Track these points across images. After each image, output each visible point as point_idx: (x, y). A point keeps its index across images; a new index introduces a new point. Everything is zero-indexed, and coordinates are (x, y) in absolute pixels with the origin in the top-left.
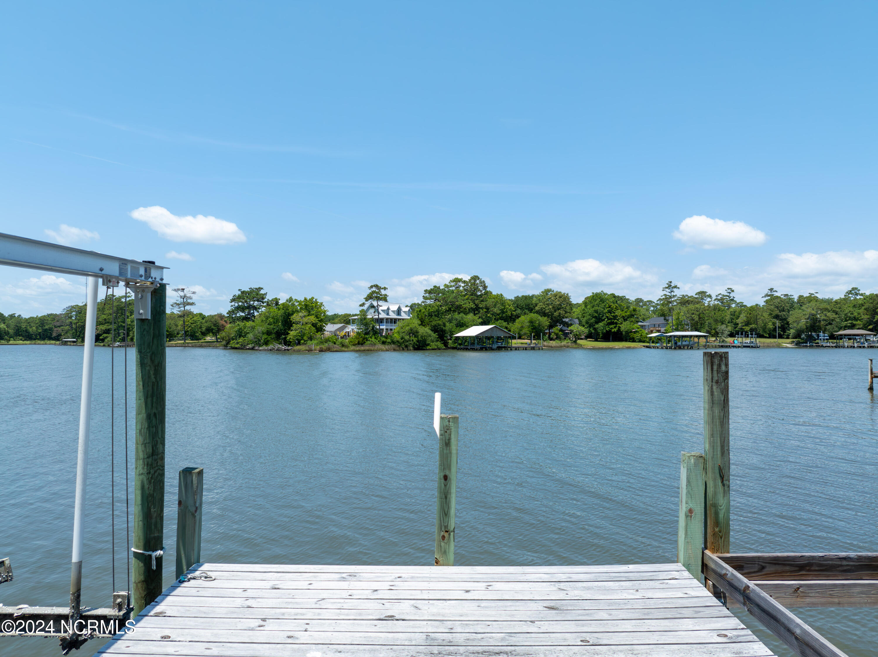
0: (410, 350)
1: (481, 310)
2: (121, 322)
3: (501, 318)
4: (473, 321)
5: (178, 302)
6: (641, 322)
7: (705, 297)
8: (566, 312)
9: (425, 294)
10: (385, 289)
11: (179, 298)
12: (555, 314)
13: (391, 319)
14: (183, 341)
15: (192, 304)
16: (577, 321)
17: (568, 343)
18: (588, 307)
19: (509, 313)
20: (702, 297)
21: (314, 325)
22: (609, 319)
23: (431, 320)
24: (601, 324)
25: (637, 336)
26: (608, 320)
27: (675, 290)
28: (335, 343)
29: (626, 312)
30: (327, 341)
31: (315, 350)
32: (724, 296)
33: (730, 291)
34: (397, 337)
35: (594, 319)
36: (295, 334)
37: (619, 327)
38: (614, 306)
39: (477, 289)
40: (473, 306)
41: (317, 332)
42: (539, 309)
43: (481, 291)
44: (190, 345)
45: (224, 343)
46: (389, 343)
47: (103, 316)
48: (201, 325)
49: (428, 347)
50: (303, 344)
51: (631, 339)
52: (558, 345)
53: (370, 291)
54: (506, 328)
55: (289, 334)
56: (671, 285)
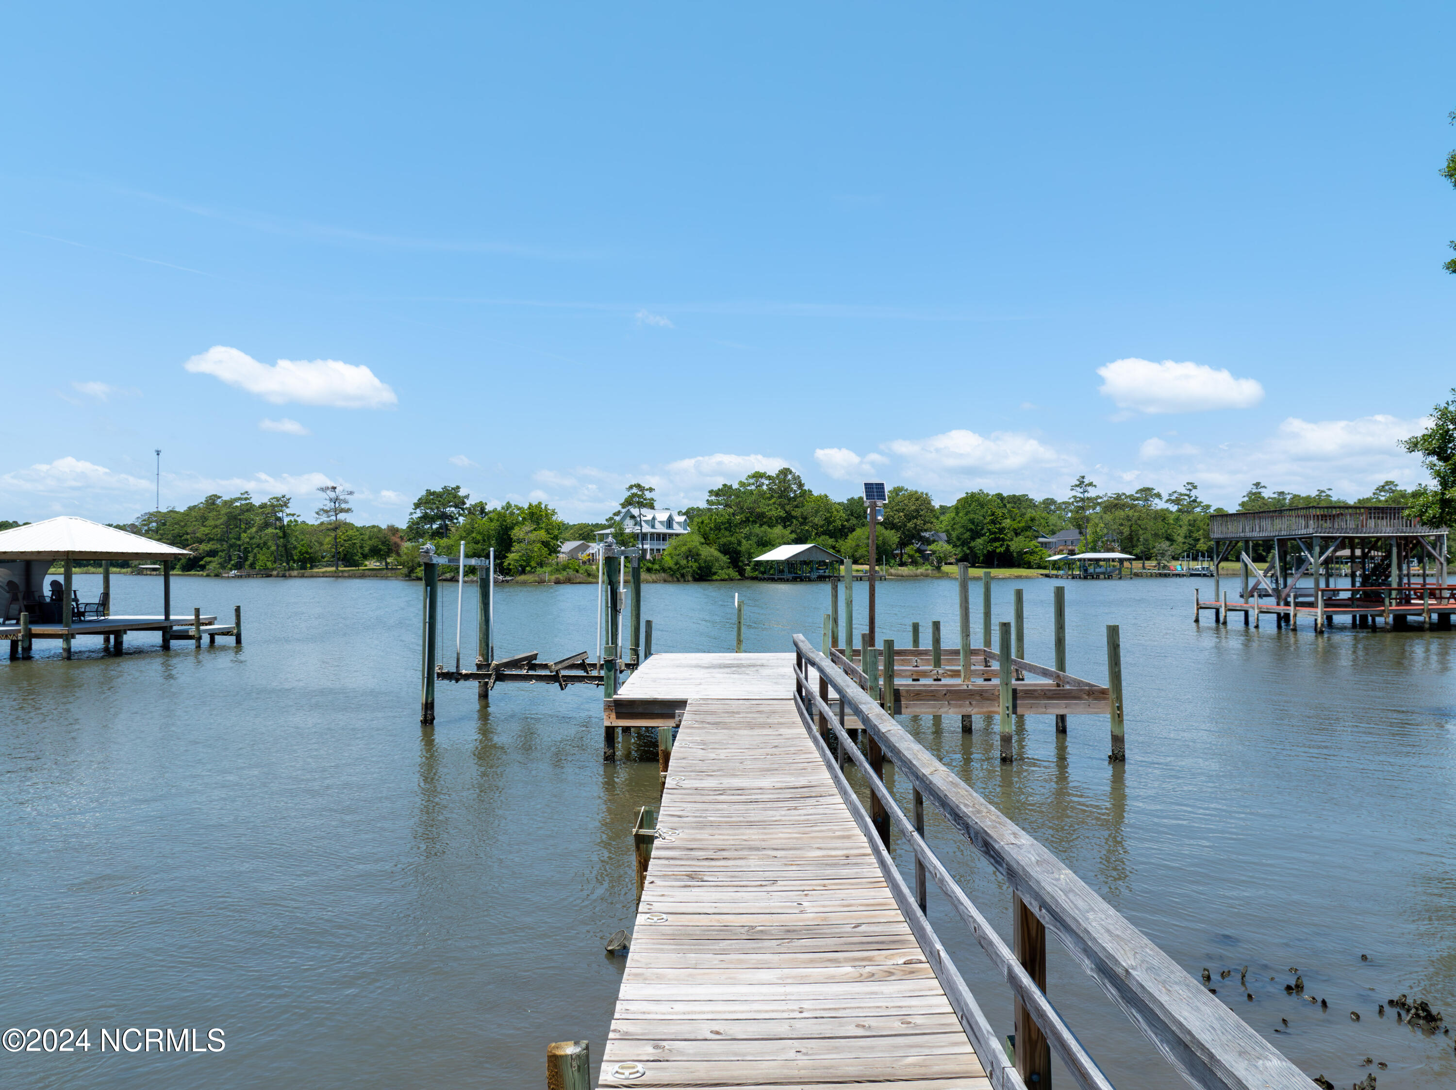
0: (688, 581)
1: (794, 521)
2: (235, 539)
3: (824, 533)
4: (783, 537)
5: (325, 508)
6: (1043, 537)
7: (1152, 497)
8: (925, 523)
9: (710, 496)
10: (651, 490)
11: (327, 502)
12: (908, 524)
13: (658, 534)
14: (334, 569)
15: (348, 511)
16: (944, 536)
17: (928, 570)
18: (961, 515)
19: (839, 523)
20: (1146, 497)
21: (545, 544)
22: (992, 533)
23: (719, 536)
24: (979, 541)
25: (1034, 559)
26: (990, 535)
27: (1089, 489)
28: (577, 571)
29: (1019, 522)
30: (565, 568)
31: (549, 581)
32: (1181, 494)
33: (1191, 488)
34: (669, 562)
35: (968, 533)
36: (517, 558)
37: (1008, 546)
38: (999, 512)
39: (788, 489)
40: (782, 514)
41: (550, 554)
43: (795, 491)
44: (346, 574)
45: (405, 571)
46: (656, 570)
47: (203, 528)
48: (362, 544)
49: (715, 577)
50: (530, 572)
51: (1025, 564)
52: (911, 573)
53: (629, 494)
54: (834, 547)
55: (507, 557)
56: (1083, 482)
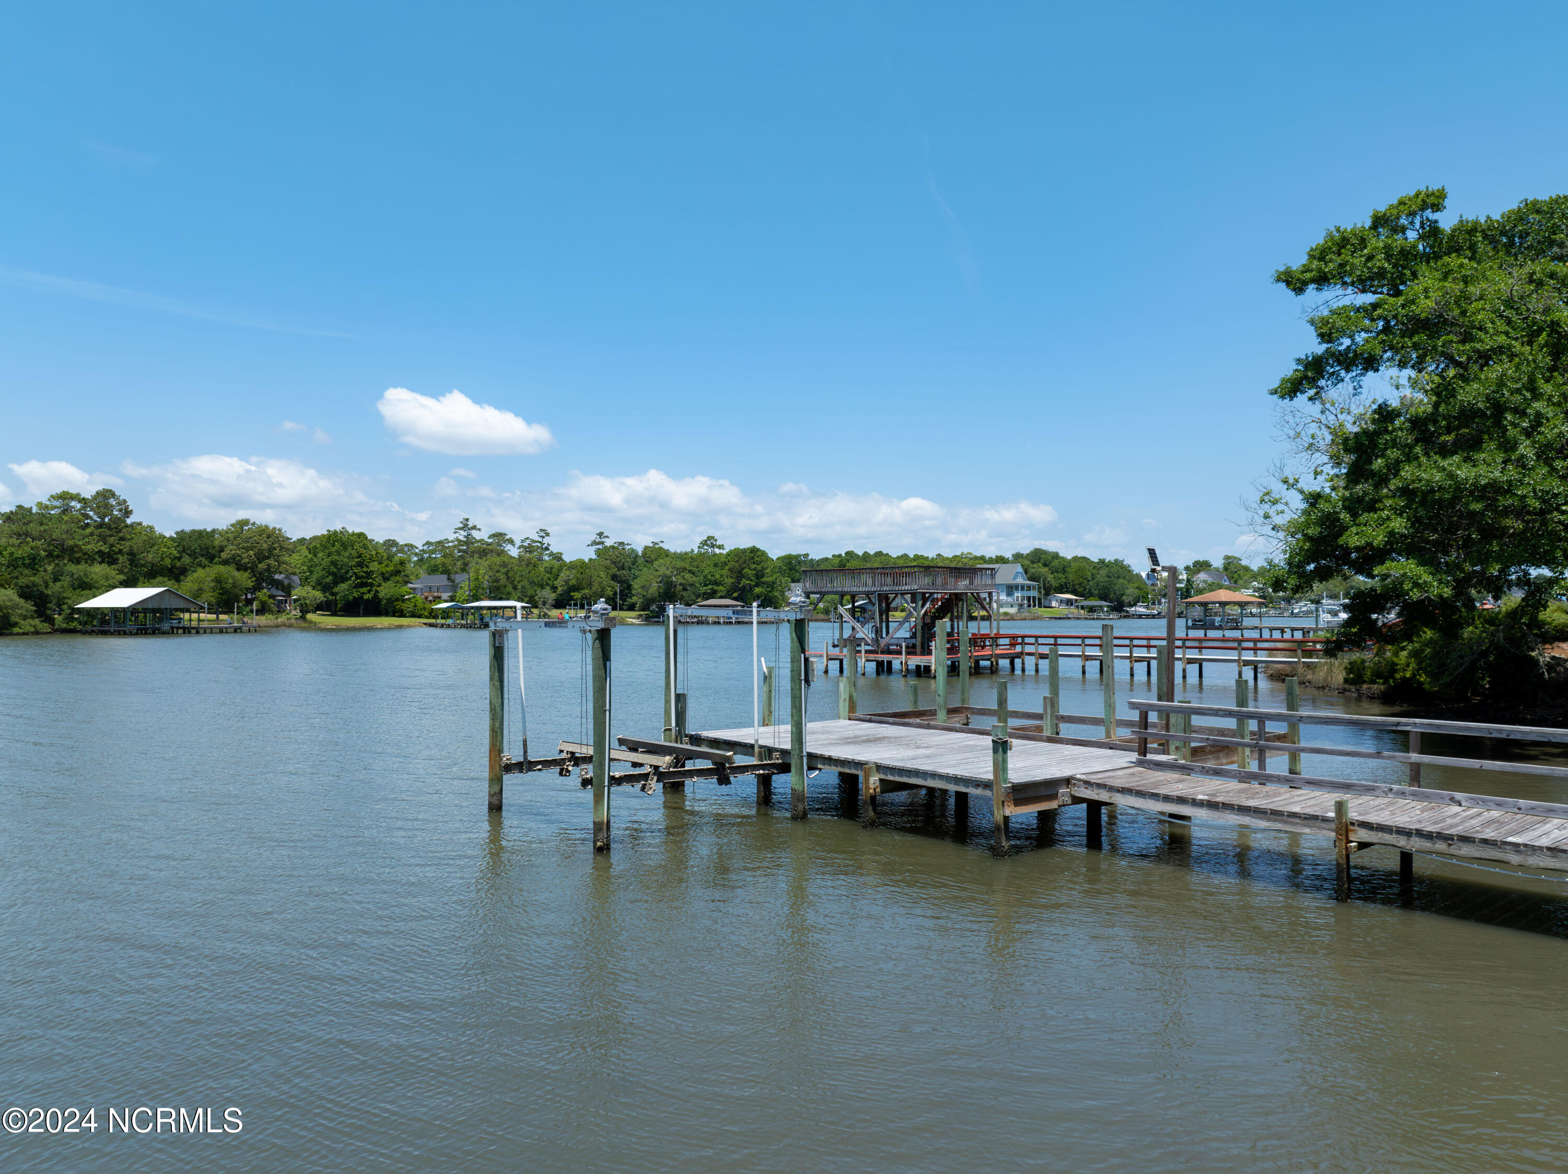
1: (120, 558)
4: (109, 579)
6: (412, 583)
7: (504, 543)
8: (279, 563)
12: (260, 566)
16: (300, 579)
17: (289, 619)
18: (320, 555)
19: (172, 563)
20: (499, 542)
22: (358, 577)
23: (17, 575)
24: (344, 586)
25: (408, 607)
26: (357, 579)
27: (473, 532)
29: (387, 566)
32: (533, 541)
33: (544, 535)
35: (331, 578)
37: (376, 592)
38: (365, 555)
39: (109, 515)
40: (104, 548)
42: (229, 556)
49: (16, 630)
52: (270, 623)
56: (467, 525)
